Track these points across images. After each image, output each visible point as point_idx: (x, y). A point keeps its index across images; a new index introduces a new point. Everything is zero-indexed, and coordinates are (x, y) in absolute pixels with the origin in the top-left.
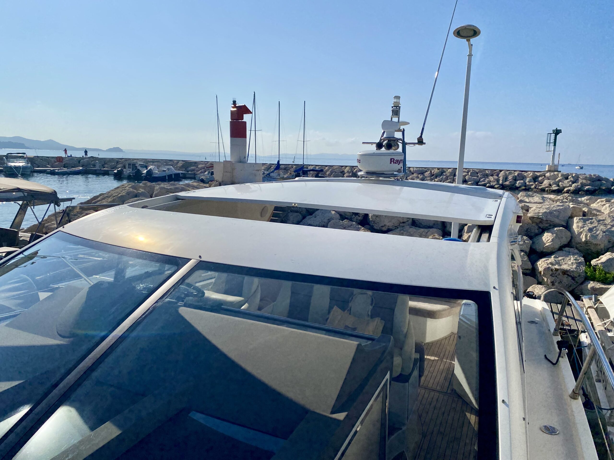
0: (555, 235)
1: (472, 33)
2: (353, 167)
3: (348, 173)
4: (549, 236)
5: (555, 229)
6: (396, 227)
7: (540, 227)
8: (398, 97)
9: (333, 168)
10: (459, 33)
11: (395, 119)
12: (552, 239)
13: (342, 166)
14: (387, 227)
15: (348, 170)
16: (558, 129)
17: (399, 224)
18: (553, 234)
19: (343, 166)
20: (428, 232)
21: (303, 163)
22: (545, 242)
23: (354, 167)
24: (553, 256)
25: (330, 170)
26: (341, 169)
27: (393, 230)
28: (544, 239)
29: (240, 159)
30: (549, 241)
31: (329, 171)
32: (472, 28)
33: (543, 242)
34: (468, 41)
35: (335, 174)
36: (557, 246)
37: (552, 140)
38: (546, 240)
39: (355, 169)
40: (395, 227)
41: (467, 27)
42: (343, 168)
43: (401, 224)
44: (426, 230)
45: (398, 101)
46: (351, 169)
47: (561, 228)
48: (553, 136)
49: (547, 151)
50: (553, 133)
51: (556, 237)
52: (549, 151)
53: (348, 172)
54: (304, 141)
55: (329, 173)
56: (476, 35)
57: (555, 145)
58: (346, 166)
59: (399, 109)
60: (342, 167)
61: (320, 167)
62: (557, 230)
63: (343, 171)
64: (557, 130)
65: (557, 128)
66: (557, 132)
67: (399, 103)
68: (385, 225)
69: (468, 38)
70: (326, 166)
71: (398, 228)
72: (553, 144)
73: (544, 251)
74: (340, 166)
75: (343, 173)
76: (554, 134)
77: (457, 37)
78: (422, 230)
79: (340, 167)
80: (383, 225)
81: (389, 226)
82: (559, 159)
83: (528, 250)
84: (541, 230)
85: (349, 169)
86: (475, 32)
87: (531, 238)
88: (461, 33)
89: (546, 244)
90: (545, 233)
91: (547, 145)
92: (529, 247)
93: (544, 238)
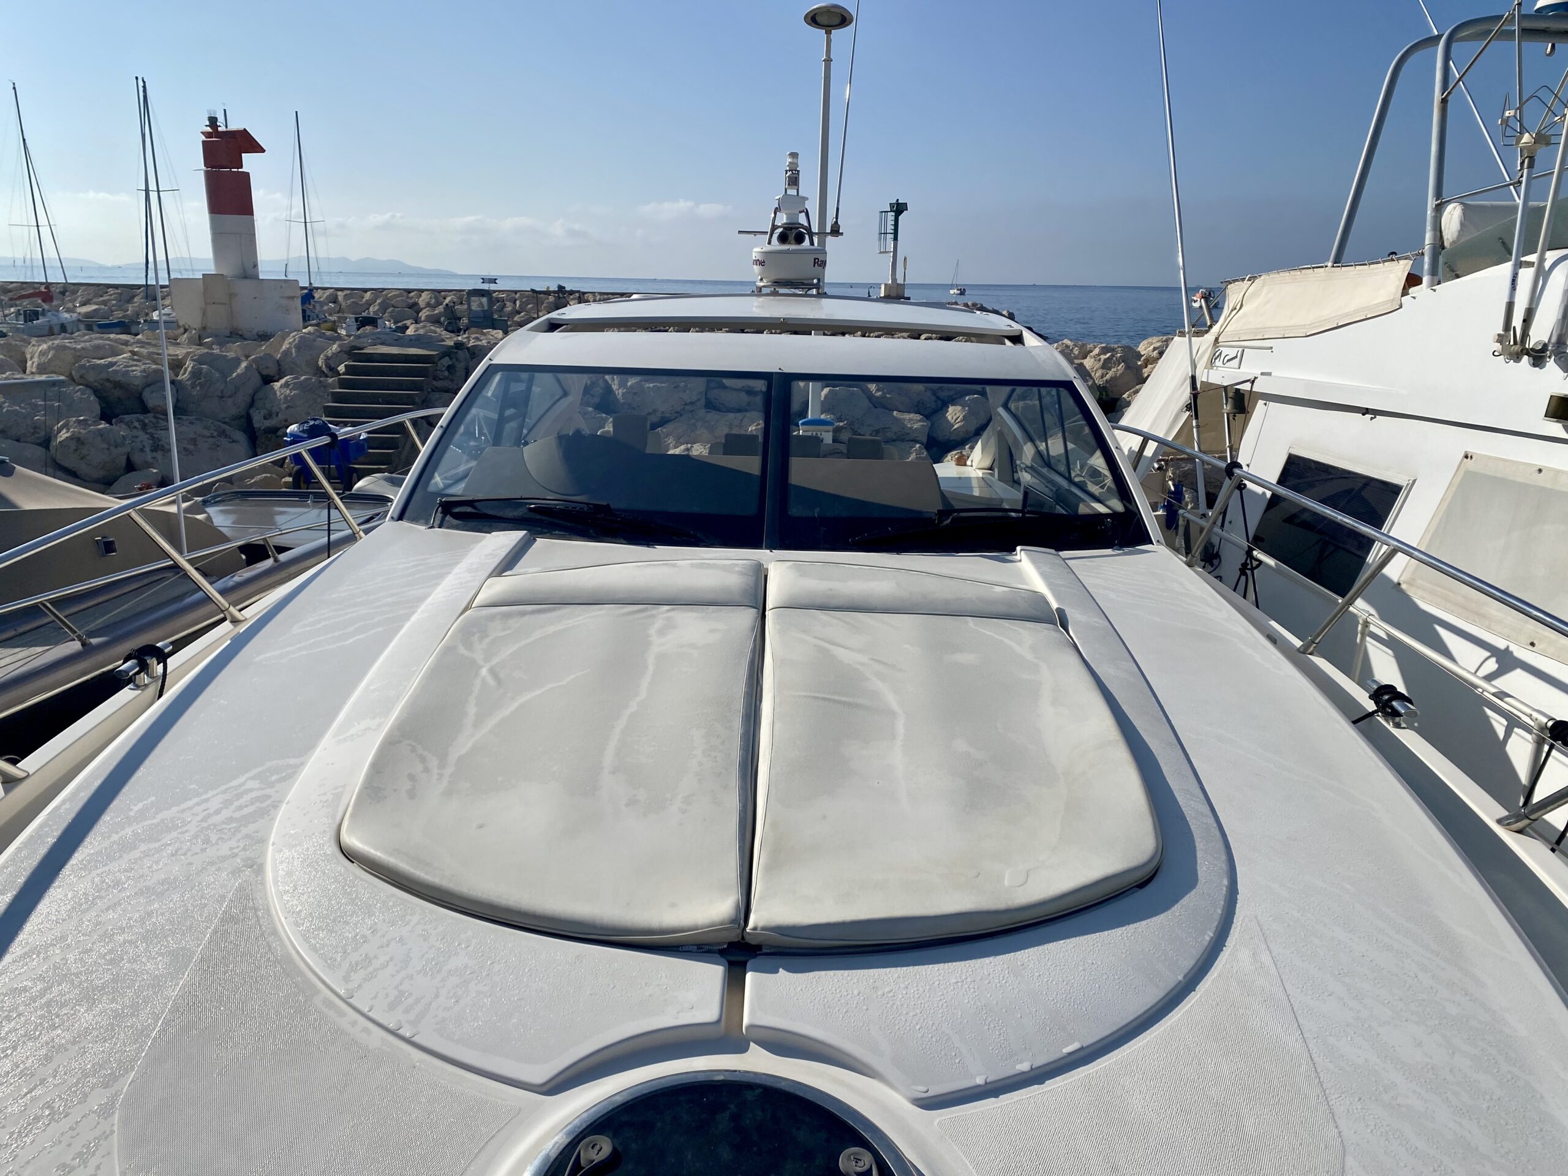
0: (967, 408)
1: (837, 21)
2: (440, 291)
3: (427, 309)
4: (957, 412)
5: (967, 398)
6: (678, 412)
7: (938, 398)
8: (794, 155)
9: (386, 295)
10: (813, 19)
11: (792, 192)
12: (964, 416)
13: (409, 291)
14: (659, 415)
15: (427, 300)
16: (900, 202)
17: (682, 407)
18: (963, 407)
19: (413, 290)
20: (743, 418)
21: (311, 284)
22: (953, 421)
23: (443, 293)
24: (967, 447)
25: (378, 301)
26: (408, 297)
27: (671, 420)
28: (949, 418)
29: (244, 271)
30: (958, 420)
31: (377, 303)
32: (838, 11)
33: (950, 423)
34: (828, 33)
35: (393, 311)
36: (972, 428)
37: (890, 228)
38: (954, 418)
39: (445, 299)
40: (676, 412)
41: (832, 10)
42: (412, 294)
43: (687, 407)
44: (740, 416)
45: (795, 161)
46: (436, 298)
47: (975, 396)
48: (891, 216)
49: (881, 253)
50: (891, 211)
51: (969, 411)
52: (886, 252)
53: (428, 305)
54: (305, 222)
55: (376, 308)
56: (846, 23)
57: (896, 239)
58: (422, 291)
59: (798, 174)
60: (409, 293)
61: (348, 292)
62: (969, 400)
63: (416, 304)
64: (898, 204)
65: (898, 200)
66: (899, 209)
67: (797, 165)
68: (655, 411)
69: (829, 28)
70: (365, 290)
71: (681, 415)
72: (892, 236)
73: (952, 438)
74: (405, 290)
75: (416, 308)
76: (893, 214)
77: (809, 24)
78: (731, 415)
79: (405, 294)
80: (651, 411)
81: (663, 412)
82: (905, 269)
83: (925, 440)
84: (940, 403)
85: (431, 298)
86: (842, 19)
87: (927, 417)
88: (818, 19)
89: (954, 426)
90: (948, 407)
91: (880, 239)
92: (926, 433)
93: (950, 415)
